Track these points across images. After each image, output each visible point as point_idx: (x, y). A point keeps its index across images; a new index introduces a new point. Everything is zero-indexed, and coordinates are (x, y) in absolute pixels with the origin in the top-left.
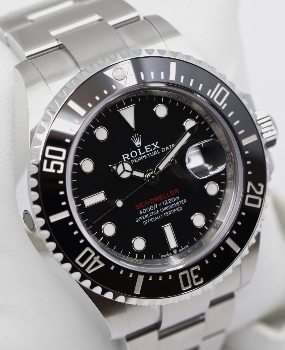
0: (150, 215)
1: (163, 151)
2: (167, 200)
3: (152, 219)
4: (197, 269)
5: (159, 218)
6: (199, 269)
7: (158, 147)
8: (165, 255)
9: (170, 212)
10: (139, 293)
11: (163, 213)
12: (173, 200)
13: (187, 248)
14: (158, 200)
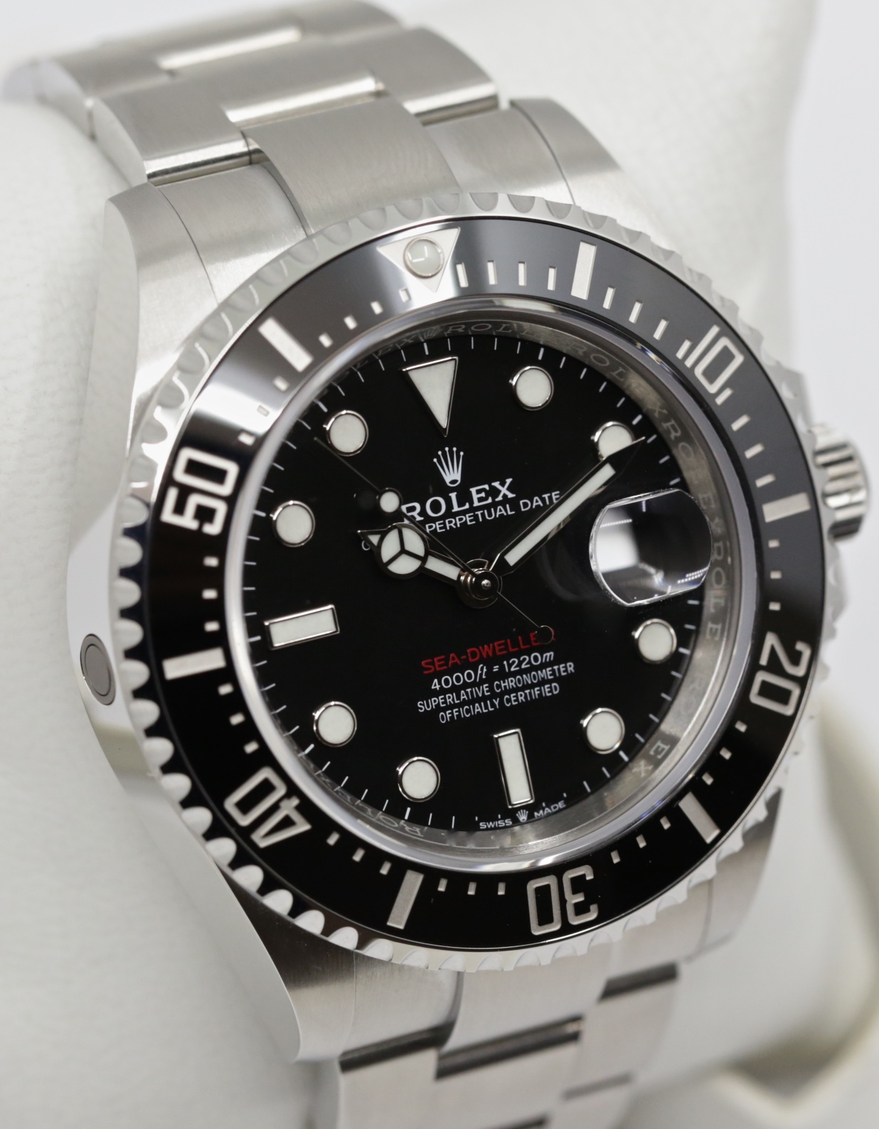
0: (462, 698)
1: (523, 510)
2: (519, 659)
3: (466, 709)
4: (584, 876)
5: (486, 707)
6: (589, 877)
7: (510, 495)
8: (491, 823)
9: (521, 695)
10: (401, 927)
11: (501, 695)
12: (536, 659)
13: (560, 810)
14: (491, 655)
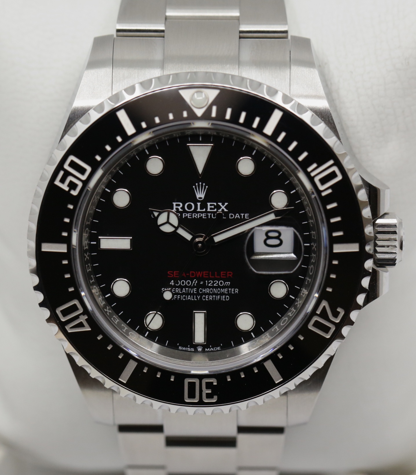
0: (183, 291)
1: (230, 218)
2: (213, 282)
3: (184, 297)
5: (193, 298)
6: (215, 384)
7: (225, 210)
8: (184, 348)
9: (211, 297)
10: (125, 382)
11: (201, 295)
12: (221, 283)
13: (218, 351)
14: (201, 276)
